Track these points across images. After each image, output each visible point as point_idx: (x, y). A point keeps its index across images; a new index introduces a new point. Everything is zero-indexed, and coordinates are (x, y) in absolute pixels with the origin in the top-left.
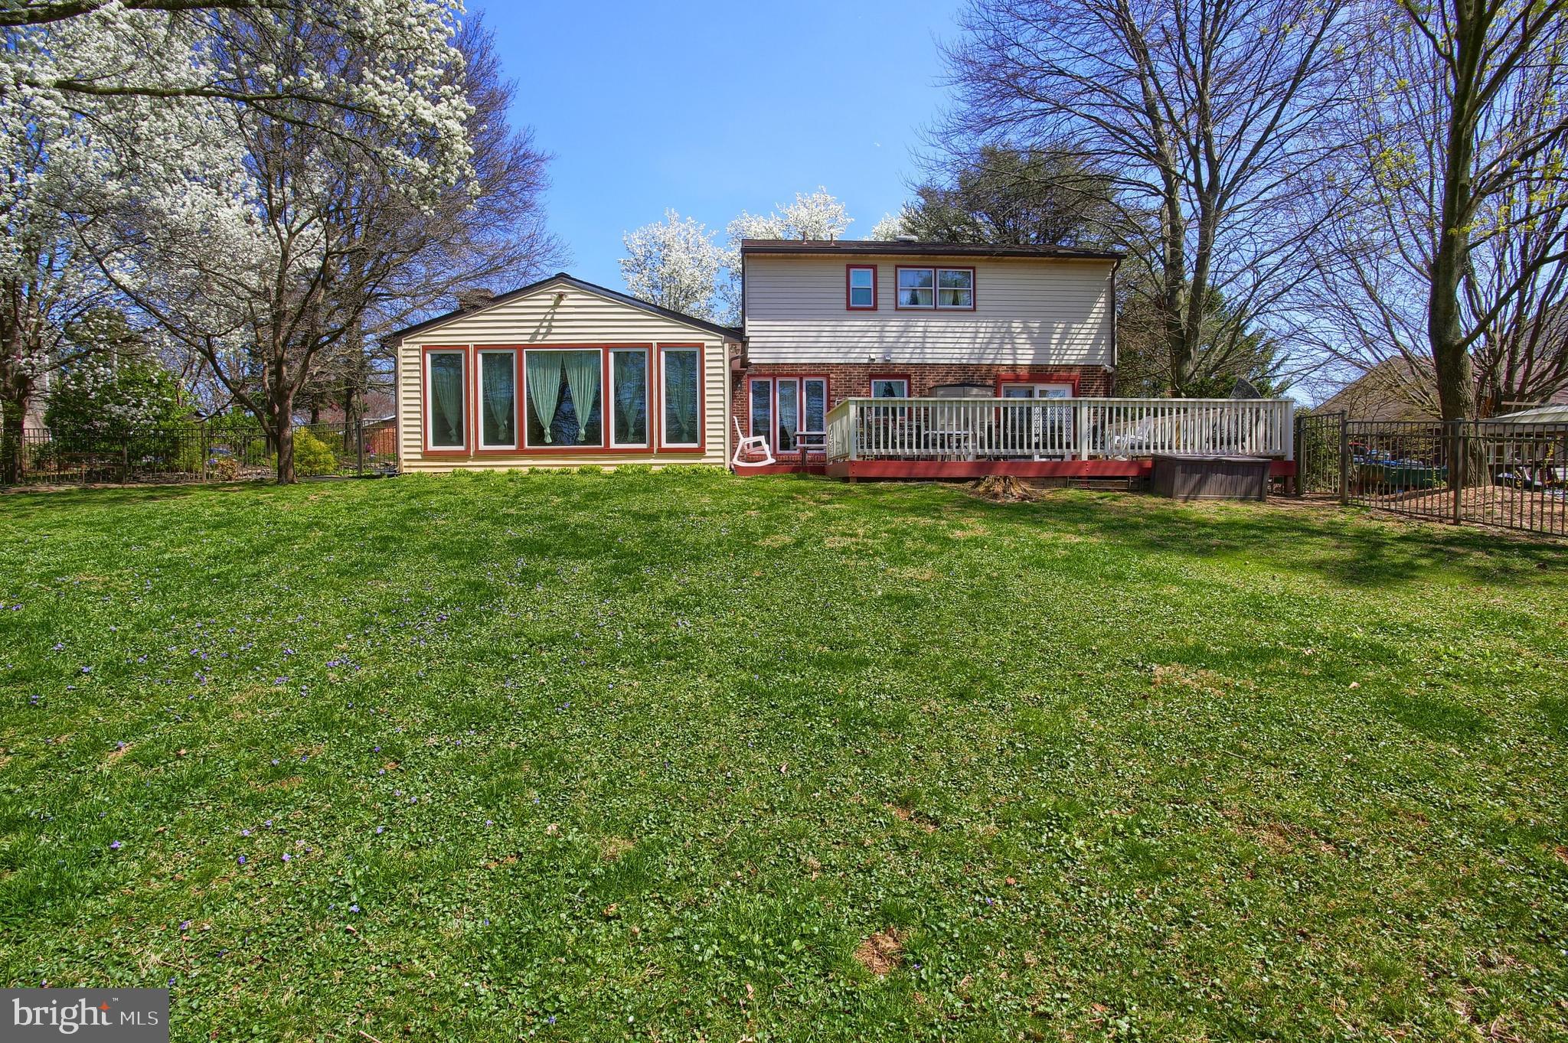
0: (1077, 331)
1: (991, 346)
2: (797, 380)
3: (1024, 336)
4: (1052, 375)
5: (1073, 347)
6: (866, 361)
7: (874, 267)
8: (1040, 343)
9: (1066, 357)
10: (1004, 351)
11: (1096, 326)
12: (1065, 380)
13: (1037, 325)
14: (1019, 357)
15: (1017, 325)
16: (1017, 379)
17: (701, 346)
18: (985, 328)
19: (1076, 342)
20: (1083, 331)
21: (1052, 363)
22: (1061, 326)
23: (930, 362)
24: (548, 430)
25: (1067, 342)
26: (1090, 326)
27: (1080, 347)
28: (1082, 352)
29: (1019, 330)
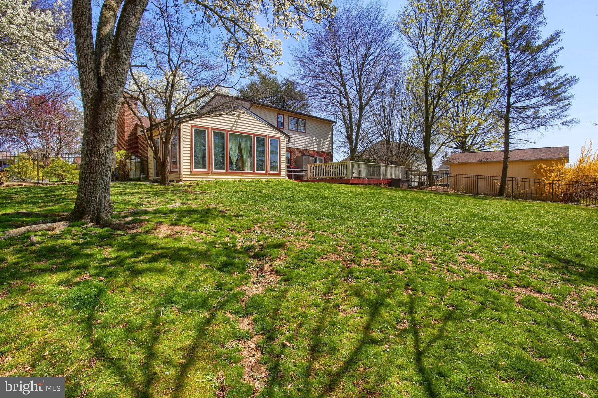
0: (326, 142)
1: (309, 144)
3: (316, 142)
4: (321, 154)
7: (284, 115)
8: (319, 145)
9: (324, 149)
10: (312, 146)
11: (329, 141)
12: (324, 156)
13: (318, 139)
15: (314, 139)
16: (314, 155)
17: (279, 139)
18: (308, 138)
21: (321, 151)
22: (323, 140)
23: (296, 147)
24: (235, 165)
25: (324, 145)
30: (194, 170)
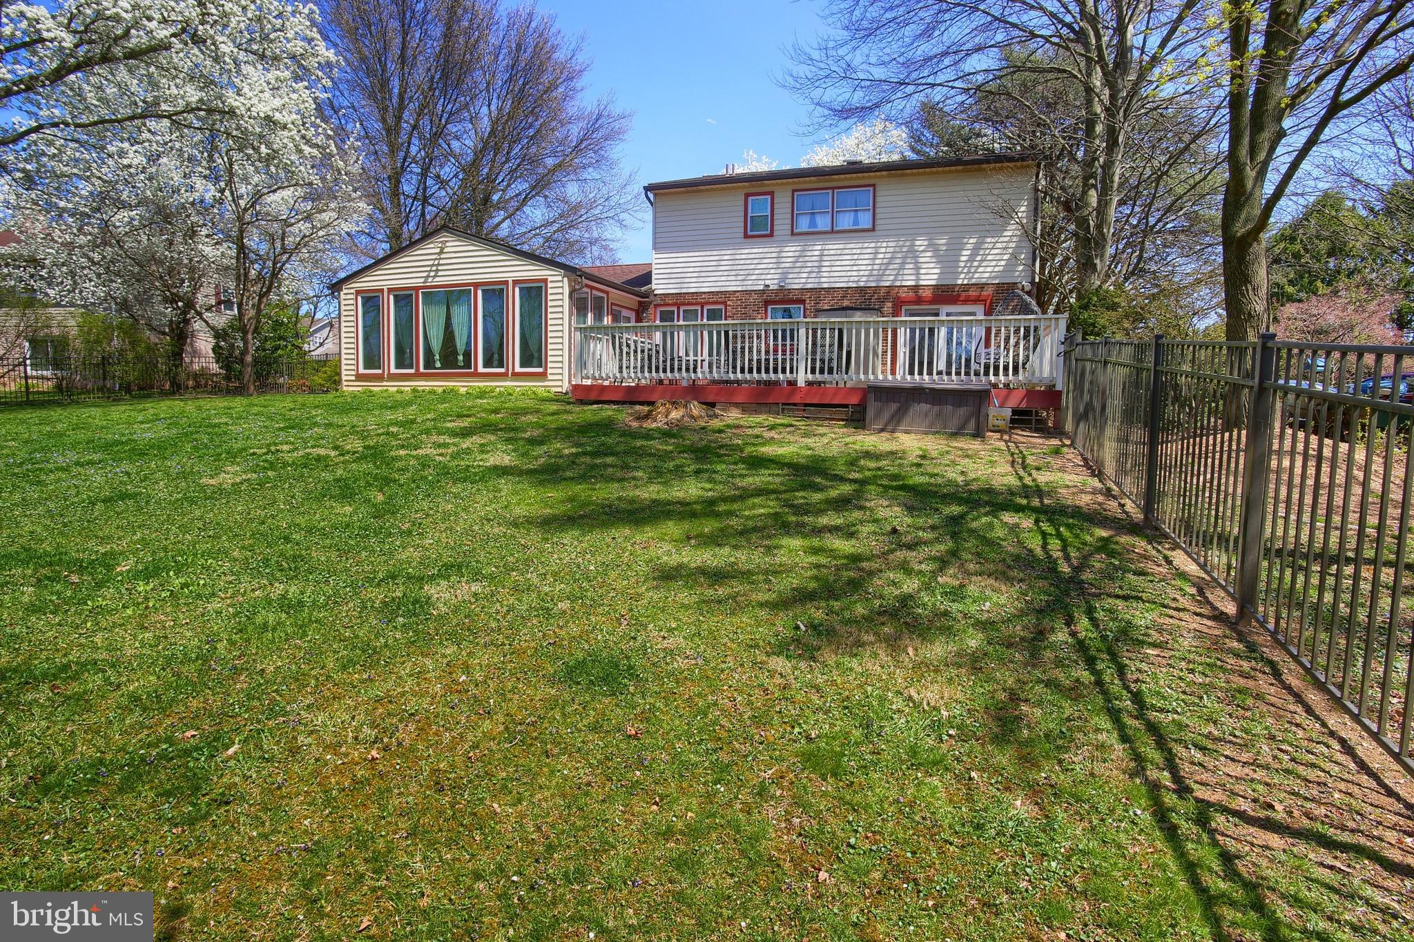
0: (991, 246)
1: (891, 267)
2: (699, 308)
3: (929, 254)
4: (959, 295)
5: (985, 264)
6: (761, 288)
7: (772, 194)
8: (948, 260)
9: (977, 275)
10: (906, 272)
11: (1015, 239)
12: (976, 301)
13: (943, 241)
14: (923, 277)
15: (921, 243)
16: (919, 300)
17: (545, 281)
18: (886, 247)
19: (989, 257)
20: (999, 245)
21: (960, 282)
22: (972, 241)
23: (826, 286)
24: (437, 357)
25: (979, 258)
26: (1006, 239)
27: (994, 263)
28: (997, 269)
29: (922, 248)
30: (362, 371)
